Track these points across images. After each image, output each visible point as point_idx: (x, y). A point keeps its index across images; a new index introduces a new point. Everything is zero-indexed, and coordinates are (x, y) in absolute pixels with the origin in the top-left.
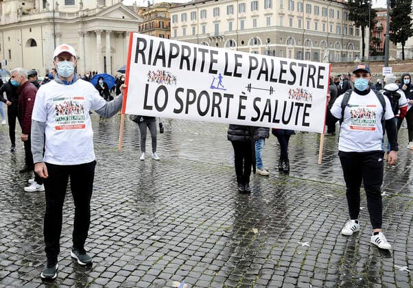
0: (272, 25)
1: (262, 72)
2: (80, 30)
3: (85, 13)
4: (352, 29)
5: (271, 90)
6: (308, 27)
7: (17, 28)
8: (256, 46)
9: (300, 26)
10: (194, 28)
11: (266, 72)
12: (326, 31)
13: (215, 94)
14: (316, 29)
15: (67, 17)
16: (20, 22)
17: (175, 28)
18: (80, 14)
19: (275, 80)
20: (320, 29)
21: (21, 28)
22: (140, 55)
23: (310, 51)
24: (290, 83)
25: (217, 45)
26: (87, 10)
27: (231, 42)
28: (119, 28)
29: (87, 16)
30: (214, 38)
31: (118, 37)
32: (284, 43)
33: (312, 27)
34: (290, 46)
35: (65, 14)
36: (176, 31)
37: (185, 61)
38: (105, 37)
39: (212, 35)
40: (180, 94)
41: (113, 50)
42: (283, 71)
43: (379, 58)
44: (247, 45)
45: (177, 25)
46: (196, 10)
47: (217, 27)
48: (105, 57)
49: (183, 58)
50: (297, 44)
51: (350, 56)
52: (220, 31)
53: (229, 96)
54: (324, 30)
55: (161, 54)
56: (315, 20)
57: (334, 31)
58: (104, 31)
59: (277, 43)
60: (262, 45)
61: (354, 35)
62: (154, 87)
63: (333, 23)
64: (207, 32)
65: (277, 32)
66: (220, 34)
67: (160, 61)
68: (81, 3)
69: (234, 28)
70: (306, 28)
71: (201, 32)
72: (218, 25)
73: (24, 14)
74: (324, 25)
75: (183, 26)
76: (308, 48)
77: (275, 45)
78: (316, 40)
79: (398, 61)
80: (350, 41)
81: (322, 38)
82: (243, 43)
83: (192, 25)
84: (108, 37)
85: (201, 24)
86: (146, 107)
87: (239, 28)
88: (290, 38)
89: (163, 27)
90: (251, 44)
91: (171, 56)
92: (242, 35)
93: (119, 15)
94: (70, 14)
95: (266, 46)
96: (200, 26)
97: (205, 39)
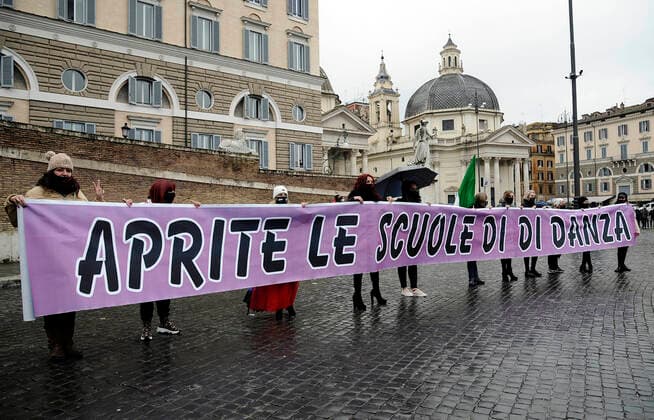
2: (462, 158)
3: (469, 139)
7: (388, 157)
10: (589, 151)
15: (445, 144)
16: (390, 151)
17: (562, 151)
18: (463, 140)
21: (391, 158)
25: (625, 170)
26: (470, 135)
27: (647, 166)
28: (508, 154)
29: (471, 142)
30: (620, 162)
31: (503, 165)
35: (442, 140)
38: (494, 165)
39: (617, 157)
45: (564, 149)
46: (592, 130)
47: (624, 149)
52: (628, 153)
58: (493, 158)
64: (608, 156)
66: (629, 157)
68: (463, 128)
69: (651, 149)
71: (599, 155)
72: (625, 146)
73: (394, 142)
83: (586, 148)
84: (497, 165)
85: (600, 146)
89: (542, 152)
93: (507, 139)
94: (448, 140)
96: (598, 148)
97: (607, 164)
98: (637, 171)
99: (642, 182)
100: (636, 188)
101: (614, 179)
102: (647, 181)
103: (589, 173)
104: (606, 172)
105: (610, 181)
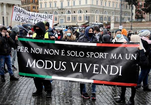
0: (88, 4)
1: (39, 16)
4: (127, 6)
5: (41, 19)
6: (106, 5)
8: (80, 14)
9: (101, 4)
10: (50, 4)
11: (40, 16)
12: (114, 7)
13: (29, 19)
14: (109, 6)
17: (41, 3)
19: (42, 17)
20: (111, 6)
22: (15, 10)
23: (106, 17)
24: (45, 18)
25: (62, 13)
27: (69, 11)
31: (10, 7)
32: (94, 13)
33: (107, 5)
34: (97, 14)
36: (41, 5)
37: (24, 13)
38: (3, 6)
39: (60, 8)
40: (22, 18)
41: (8, 14)
42: (44, 16)
43: (139, 20)
44: (76, 13)
45: (42, 2)
48: (3, 17)
49: (23, 12)
50: (100, 13)
51: (126, 19)
52: (63, 6)
53: (32, 20)
54: (113, 6)
55: (19, 11)
56: (112, 2)
57: (118, 7)
58: (3, 3)
59: (91, 12)
60: (83, 14)
61: (128, 9)
62: (17, 16)
63: (118, 3)
64: (57, 6)
65: (90, 7)
66: (63, 8)
67: (19, 12)
69: (70, 5)
70: (104, 5)
71: (54, 6)
72: (62, 3)
74: (113, 4)
75: (45, 3)
76: (105, 15)
77: (89, 14)
78: (109, 11)
79: (147, 22)
80: (126, 12)
81: (112, 10)
82: (74, 12)
83: (49, 2)
85: (54, 2)
86: (16, 20)
87: (73, 5)
88: (97, 11)
89: (35, 3)
90: (78, 13)
91: (21, 11)
92: (74, 8)
95: (85, 14)
96: (53, 3)
97: (56, 10)
98: (66, 13)
99: (67, 17)
100: (65, 20)
101: (59, 16)
102: (69, 18)
103: (51, 13)
104: (56, 13)
105: (57, 17)
